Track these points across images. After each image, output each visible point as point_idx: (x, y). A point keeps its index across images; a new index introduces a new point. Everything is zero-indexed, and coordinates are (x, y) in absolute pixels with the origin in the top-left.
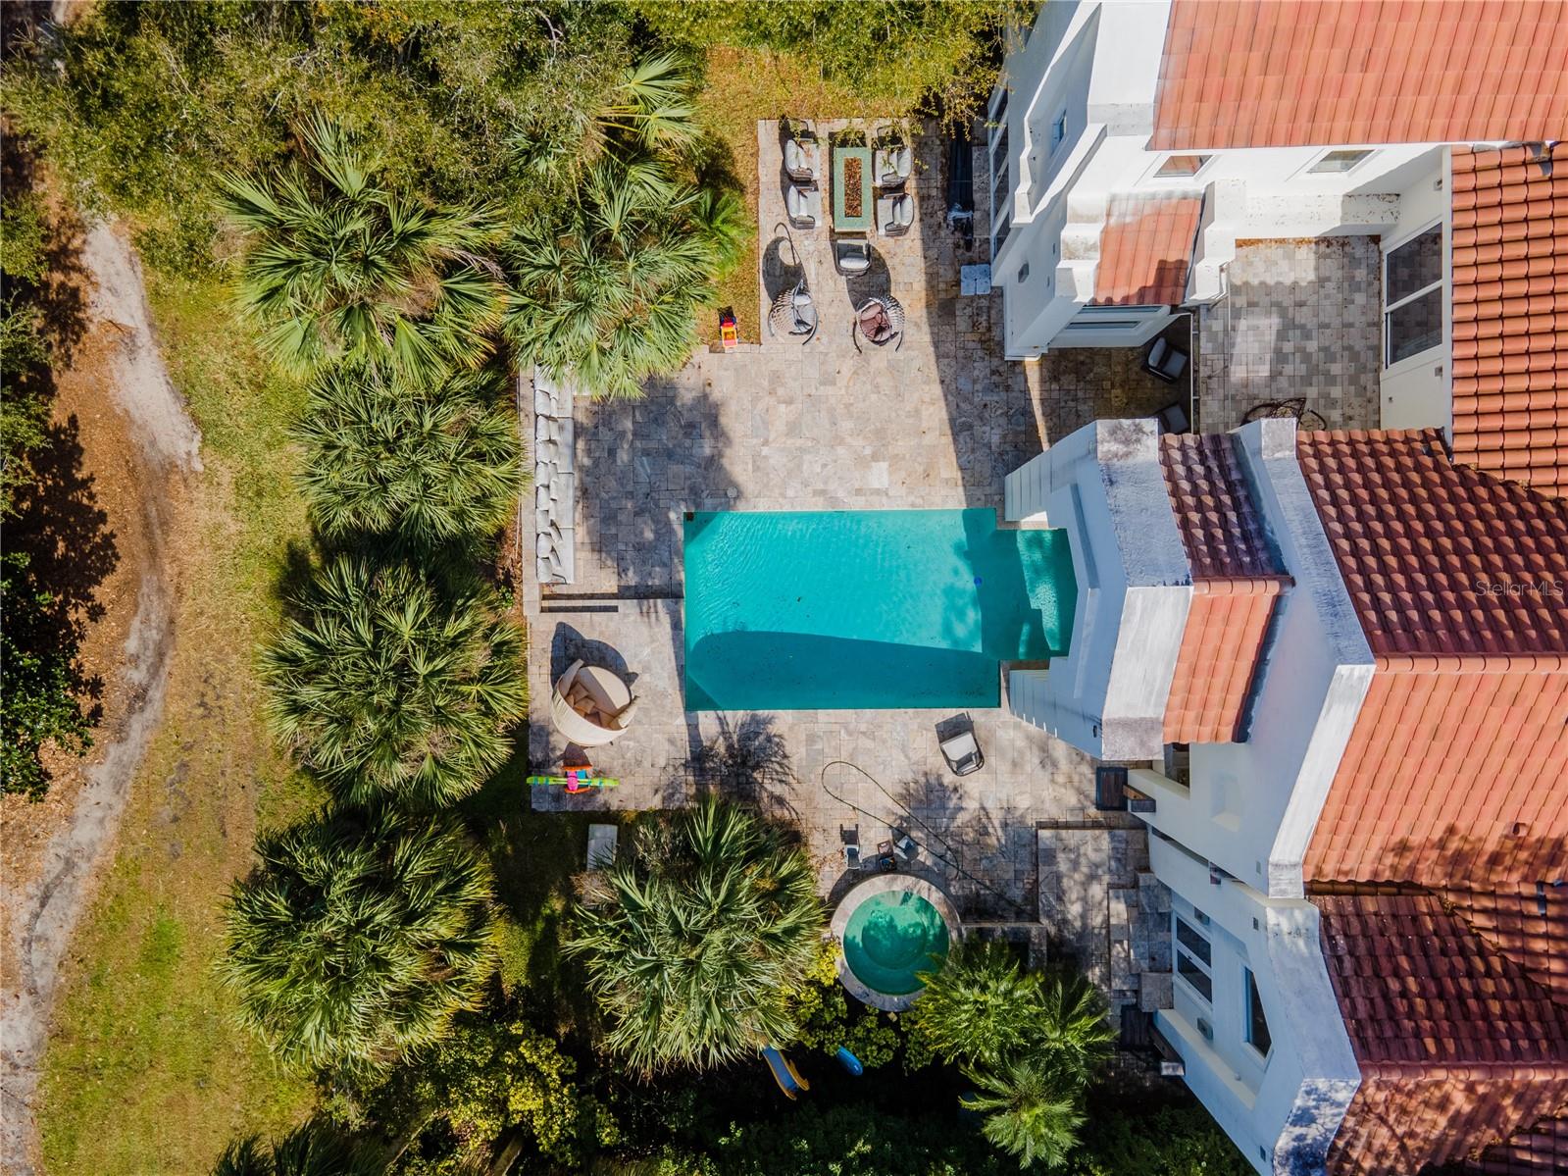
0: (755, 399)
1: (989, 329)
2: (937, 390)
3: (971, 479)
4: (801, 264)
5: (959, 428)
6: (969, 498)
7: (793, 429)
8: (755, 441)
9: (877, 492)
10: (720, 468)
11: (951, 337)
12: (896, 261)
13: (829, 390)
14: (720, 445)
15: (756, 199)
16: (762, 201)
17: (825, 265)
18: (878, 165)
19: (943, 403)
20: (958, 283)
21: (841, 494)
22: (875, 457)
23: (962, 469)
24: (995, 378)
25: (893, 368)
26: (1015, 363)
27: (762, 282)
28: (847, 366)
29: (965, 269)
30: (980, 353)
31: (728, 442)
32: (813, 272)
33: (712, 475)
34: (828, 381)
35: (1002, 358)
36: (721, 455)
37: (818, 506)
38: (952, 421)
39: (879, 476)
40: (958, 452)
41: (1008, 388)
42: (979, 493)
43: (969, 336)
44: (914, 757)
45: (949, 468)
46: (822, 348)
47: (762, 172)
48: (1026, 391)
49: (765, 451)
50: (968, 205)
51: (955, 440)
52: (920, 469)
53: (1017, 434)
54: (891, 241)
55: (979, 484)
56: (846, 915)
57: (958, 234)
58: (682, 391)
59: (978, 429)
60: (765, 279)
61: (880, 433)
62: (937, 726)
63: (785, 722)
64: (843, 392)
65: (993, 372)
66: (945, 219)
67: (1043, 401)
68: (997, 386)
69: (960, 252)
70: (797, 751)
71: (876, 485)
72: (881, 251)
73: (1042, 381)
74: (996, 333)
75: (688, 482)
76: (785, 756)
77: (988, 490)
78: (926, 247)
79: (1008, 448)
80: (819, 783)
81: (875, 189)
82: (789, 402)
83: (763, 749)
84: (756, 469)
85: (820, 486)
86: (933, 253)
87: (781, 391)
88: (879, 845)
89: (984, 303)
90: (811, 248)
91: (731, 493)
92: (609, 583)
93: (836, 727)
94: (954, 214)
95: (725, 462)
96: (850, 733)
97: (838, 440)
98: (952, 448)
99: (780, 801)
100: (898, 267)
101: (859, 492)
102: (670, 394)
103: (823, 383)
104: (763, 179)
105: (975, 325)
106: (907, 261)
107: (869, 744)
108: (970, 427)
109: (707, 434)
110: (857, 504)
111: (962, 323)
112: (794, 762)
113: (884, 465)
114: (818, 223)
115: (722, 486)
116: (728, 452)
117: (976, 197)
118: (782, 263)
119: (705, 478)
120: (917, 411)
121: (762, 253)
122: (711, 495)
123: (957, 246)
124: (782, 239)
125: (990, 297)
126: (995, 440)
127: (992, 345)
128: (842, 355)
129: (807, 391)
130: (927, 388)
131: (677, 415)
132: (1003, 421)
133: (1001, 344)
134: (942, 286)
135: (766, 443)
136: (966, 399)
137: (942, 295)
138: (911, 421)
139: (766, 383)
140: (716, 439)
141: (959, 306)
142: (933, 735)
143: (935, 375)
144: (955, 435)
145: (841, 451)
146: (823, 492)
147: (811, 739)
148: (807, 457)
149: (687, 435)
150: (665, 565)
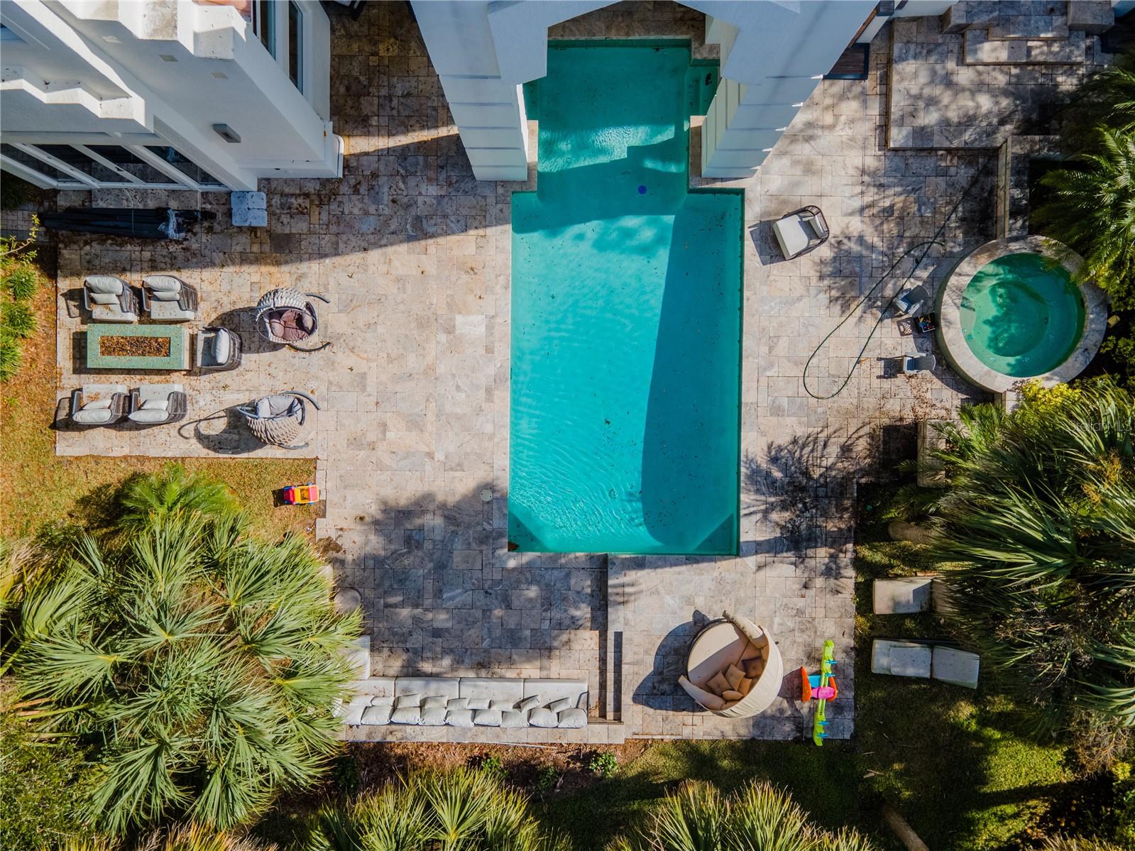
0: (380, 467)
1: (307, 195)
2: (375, 255)
3: (479, 219)
4: (226, 410)
5: (418, 231)
6: (499, 221)
7: (415, 424)
8: (428, 468)
9: (490, 328)
10: (458, 507)
11: (314, 239)
12: (225, 300)
13: (371, 381)
14: (431, 507)
15: (149, 459)
16: (152, 453)
17: (228, 382)
18: (110, 317)
19: (390, 250)
20: (253, 230)
21: (491, 371)
22: (450, 330)
23: (465, 229)
24: (363, 189)
25: (349, 306)
26: (347, 166)
27: (245, 455)
28: (343, 359)
29: (236, 221)
30: (334, 206)
31: (429, 497)
32: (236, 396)
33: (466, 519)
34: (361, 381)
35: (340, 181)
36: (443, 506)
37: (504, 397)
38: (410, 239)
39: (471, 325)
40: (446, 234)
41: (375, 175)
42: (494, 211)
43: (314, 219)
44: (799, 289)
45: (463, 245)
46: (323, 389)
47: (117, 453)
48: (380, 154)
49: (440, 456)
50: (161, 214)
51: (432, 236)
52: (465, 278)
53: (427, 166)
54: (202, 305)
55: (484, 210)
56: (987, 373)
57: (197, 228)
58: (368, 549)
59: (421, 210)
60: (243, 451)
61: (422, 324)
62: (764, 264)
63: (754, 445)
64: (374, 365)
65: (356, 190)
66: (177, 242)
67: (390, 134)
68: (371, 188)
69: (217, 227)
70: (784, 431)
71: (482, 330)
72: (214, 316)
73: (368, 134)
74: (311, 188)
75: (474, 546)
76: (795, 442)
77: (491, 200)
78: (212, 264)
79: (443, 176)
80: (829, 403)
81: (141, 322)
82: (384, 427)
83: (785, 469)
84: (460, 466)
85: (482, 394)
86: (218, 257)
87: (371, 437)
88: (902, 334)
89: (276, 200)
90: (209, 397)
91: (487, 496)
92: (587, 640)
93: (763, 381)
94: (171, 232)
95: (452, 500)
96: (771, 366)
97: (429, 371)
98: (441, 240)
99: (846, 450)
100: (233, 298)
101: (489, 350)
102: (371, 563)
103: (364, 388)
104: (126, 451)
105: (302, 212)
106: (225, 287)
107: (783, 345)
108: (418, 219)
109: (418, 522)
110: (504, 354)
111: (299, 226)
112: (801, 432)
113: (459, 319)
114: (178, 388)
115: (479, 508)
116: (440, 497)
117: (151, 204)
118: (224, 431)
119: (468, 526)
120: (398, 280)
121: (212, 454)
122: (489, 520)
123: (210, 230)
124: (197, 430)
125: (270, 194)
126: (433, 190)
127: (325, 192)
128: (331, 364)
129: (373, 407)
130: (372, 269)
131: (395, 556)
132: (412, 181)
133: (325, 182)
134: (256, 248)
135: (430, 455)
136: (386, 223)
137: (267, 248)
138: (409, 287)
139: (362, 454)
140: (424, 512)
141: (279, 229)
142: (776, 268)
143: (356, 257)
144: (427, 236)
145: (442, 369)
146: (489, 391)
147: (776, 411)
148: (448, 408)
149: (419, 546)
150: (568, 575)
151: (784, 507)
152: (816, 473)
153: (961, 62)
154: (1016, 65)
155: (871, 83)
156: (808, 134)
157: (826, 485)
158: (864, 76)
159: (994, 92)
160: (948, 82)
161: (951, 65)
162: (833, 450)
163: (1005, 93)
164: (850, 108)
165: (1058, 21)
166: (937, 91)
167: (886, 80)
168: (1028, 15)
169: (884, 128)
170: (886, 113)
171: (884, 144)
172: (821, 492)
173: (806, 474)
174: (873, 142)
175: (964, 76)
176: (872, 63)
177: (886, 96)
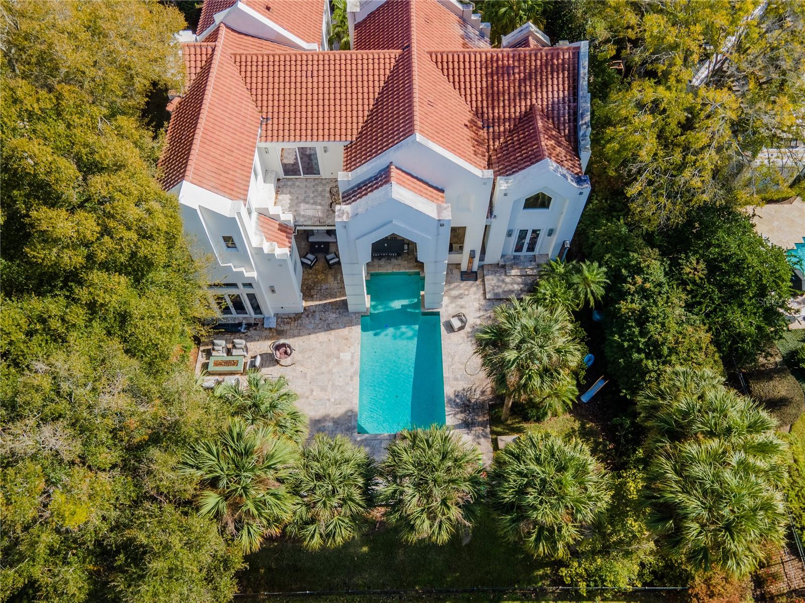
0: (310, 404)
1: (290, 318)
2: (312, 336)
3: (350, 324)
5: (329, 328)
6: (356, 324)
7: (323, 389)
8: (328, 405)
9: (352, 357)
10: (339, 418)
11: (292, 331)
12: (258, 351)
13: (309, 375)
14: (328, 419)
18: (218, 355)
19: (318, 334)
20: (270, 329)
21: (353, 370)
22: (338, 358)
23: (345, 327)
24: (310, 316)
25: (302, 351)
26: (305, 309)
28: (299, 368)
29: (265, 326)
30: (299, 321)
31: (328, 416)
33: (341, 422)
34: (305, 376)
35: (302, 313)
36: (333, 418)
37: (357, 379)
38: (325, 330)
39: (346, 356)
40: (338, 329)
41: (314, 312)
42: (355, 321)
43: (292, 325)
44: (461, 341)
45: (345, 331)
46: (291, 378)
48: (316, 306)
49: (332, 400)
50: (240, 324)
51: (334, 329)
52: (344, 341)
53: (332, 308)
54: (249, 353)
55: (351, 321)
57: (251, 329)
59: (330, 322)
61: (328, 356)
62: (448, 334)
63: (449, 390)
64: (310, 370)
65: (307, 316)
66: (244, 333)
67: (320, 300)
68: (313, 315)
69: (258, 328)
70: (460, 386)
71: (350, 357)
72: (253, 356)
73: (313, 300)
74: (292, 316)
75: (344, 432)
76: (464, 390)
77: (354, 318)
78: (254, 340)
79: (337, 311)
80: (475, 377)
81: (227, 356)
82: (312, 391)
83: (461, 399)
84: (340, 403)
85: (349, 378)
86: (257, 338)
87: (307, 394)
89: (280, 320)
91: (350, 414)
93: (450, 370)
94: (242, 330)
95: (336, 417)
96: (453, 365)
97: (330, 372)
98: (337, 331)
99: (483, 393)
100: (261, 350)
101: (352, 364)
103: (305, 378)
105: (288, 323)
106: (259, 347)
107: (457, 357)
108: (329, 324)
109: (323, 424)
110: (357, 364)
111: (287, 327)
112: (466, 386)
113: (341, 354)
115: (347, 418)
116: (332, 416)
117: (237, 322)
119: (343, 425)
120: (320, 343)
122: (350, 422)
123: (255, 329)
125: (278, 318)
126: (334, 315)
127: (297, 317)
128: (294, 370)
129: (308, 384)
130: (311, 340)
132: (327, 313)
133: (297, 314)
134: (271, 334)
135: (329, 400)
136: (318, 325)
137: (275, 334)
138: (324, 345)
140: (326, 420)
141: (280, 329)
142: (452, 334)
143: (307, 337)
144: (331, 329)
145: (334, 370)
146: (351, 377)
147: (456, 379)
148: (336, 383)
151: (461, 412)
152: (473, 401)
153: (506, 275)
154: (523, 276)
155: (478, 282)
156: (460, 296)
157: (477, 404)
158: (476, 280)
159: (518, 284)
160: (503, 281)
161: (503, 277)
162: (478, 392)
163: (522, 284)
164: (474, 289)
165: (533, 263)
166: (500, 284)
167: (483, 281)
168: (524, 262)
169: (485, 294)
170: (484, 290)
171: (485, 298)
172: (475, 407)
173: (469, 401)
174: (482, 298)
175: (508, 280)
176: (478, 277)
177: (484, 285)
